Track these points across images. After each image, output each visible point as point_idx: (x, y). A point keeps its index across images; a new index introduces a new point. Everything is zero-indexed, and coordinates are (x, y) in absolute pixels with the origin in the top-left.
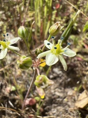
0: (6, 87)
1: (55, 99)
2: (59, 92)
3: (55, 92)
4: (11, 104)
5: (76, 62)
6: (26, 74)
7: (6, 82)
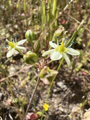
0: (7, 99)
1: (58, 115)
2: (63, 108)
3: (58, 107)
4: (11, 117)
5: (81, 77)
6: (29, 86)
7: (8, 94)
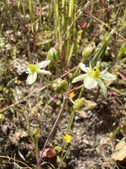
0: (14, 133)
1: (82, 149)
2: (88, 139)
3: (82, 139)
4: (21, 156)
5: (110, 98)
6: (43, 114)
7: (15, 126)
